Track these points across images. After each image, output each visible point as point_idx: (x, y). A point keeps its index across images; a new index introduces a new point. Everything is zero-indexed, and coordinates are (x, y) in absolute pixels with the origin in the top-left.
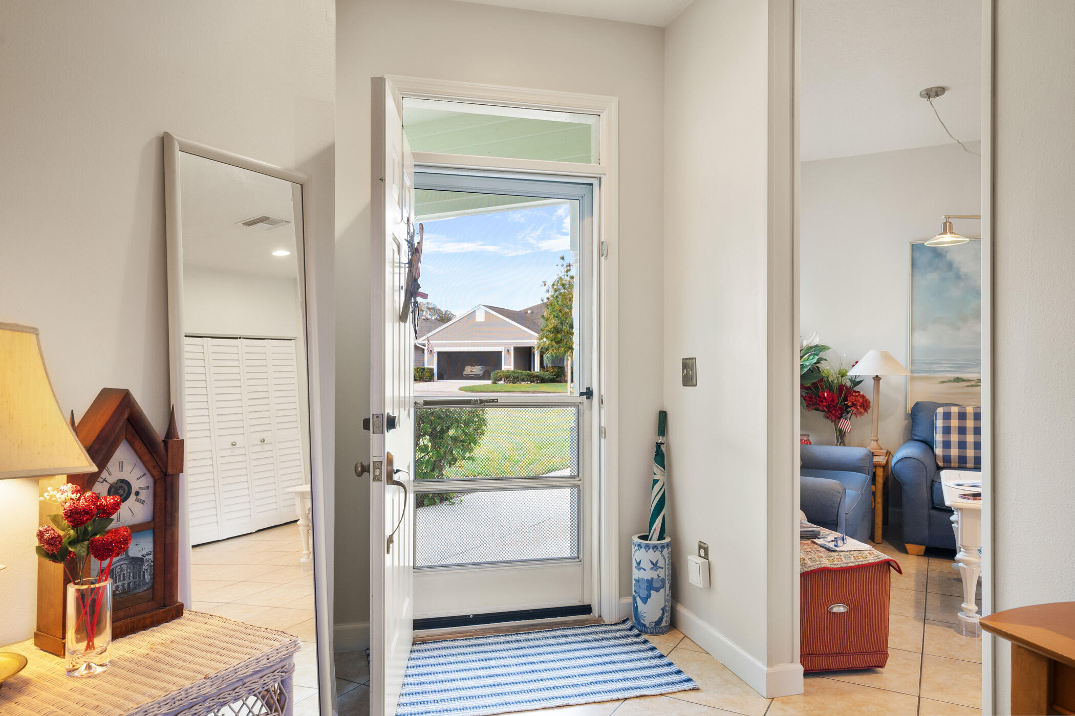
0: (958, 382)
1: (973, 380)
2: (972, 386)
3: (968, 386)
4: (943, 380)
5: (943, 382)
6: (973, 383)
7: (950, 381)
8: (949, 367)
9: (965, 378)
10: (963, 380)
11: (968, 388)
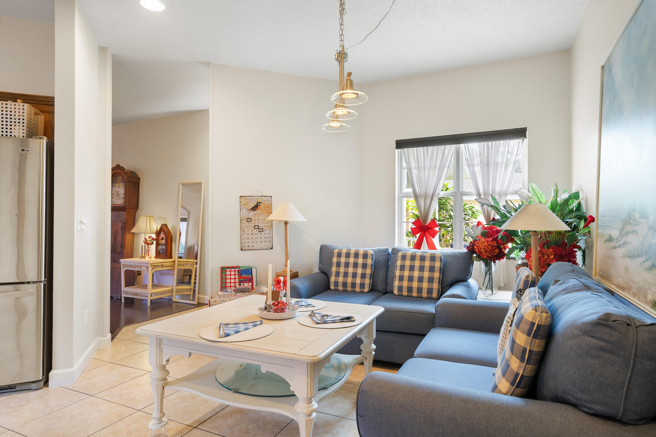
0: (610, 242)
1: (615, 240)
3: (613, 248)
6: (614, 243)
8: (608, 221)
9: (612, 237)
10: (611, 239)
11: (613, 250)
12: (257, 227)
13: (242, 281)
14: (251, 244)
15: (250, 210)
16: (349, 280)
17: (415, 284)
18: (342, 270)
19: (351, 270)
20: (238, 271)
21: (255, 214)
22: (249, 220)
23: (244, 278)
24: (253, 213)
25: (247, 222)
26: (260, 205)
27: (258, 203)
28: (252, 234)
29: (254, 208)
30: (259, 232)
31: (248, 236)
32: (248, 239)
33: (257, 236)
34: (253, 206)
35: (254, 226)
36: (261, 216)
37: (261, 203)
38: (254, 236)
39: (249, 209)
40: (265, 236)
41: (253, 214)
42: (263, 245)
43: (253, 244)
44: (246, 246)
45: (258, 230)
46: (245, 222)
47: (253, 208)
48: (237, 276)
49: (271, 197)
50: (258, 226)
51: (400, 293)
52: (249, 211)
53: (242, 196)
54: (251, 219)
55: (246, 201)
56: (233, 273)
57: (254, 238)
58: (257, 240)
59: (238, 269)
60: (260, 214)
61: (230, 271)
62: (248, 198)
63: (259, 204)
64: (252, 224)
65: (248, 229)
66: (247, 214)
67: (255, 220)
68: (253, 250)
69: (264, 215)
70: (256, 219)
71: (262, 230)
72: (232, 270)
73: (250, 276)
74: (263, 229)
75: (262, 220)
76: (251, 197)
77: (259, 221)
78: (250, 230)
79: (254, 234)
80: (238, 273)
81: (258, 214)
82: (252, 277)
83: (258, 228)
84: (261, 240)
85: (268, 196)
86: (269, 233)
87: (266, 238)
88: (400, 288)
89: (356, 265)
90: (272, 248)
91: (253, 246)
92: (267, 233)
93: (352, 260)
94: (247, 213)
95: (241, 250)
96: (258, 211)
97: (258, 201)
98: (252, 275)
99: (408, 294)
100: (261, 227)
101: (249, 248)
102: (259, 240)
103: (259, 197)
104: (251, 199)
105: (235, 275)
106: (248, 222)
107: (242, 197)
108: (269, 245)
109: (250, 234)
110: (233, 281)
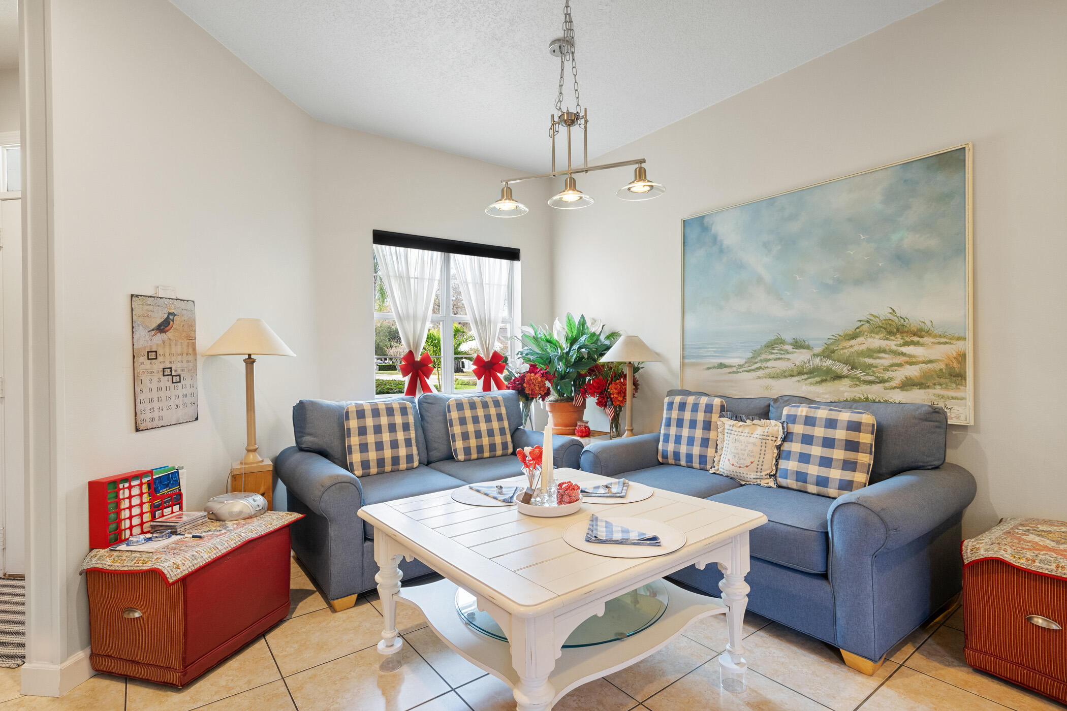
0: (721, 368)
1: (735, 366)
2: (734, 372)
3: (730, 373)
4: (709, 366)
5: (709, 368)
6: (734, 369)
7: (714, 367)
8: (714, 351)
9: (727, 364)
10: (726, 366)
11: (730, 375)
12: (168, 372)
13: (158, 506)
14: (156, 414)
15: (153, 330)
16: (388, 453)
17: (486, 441)
18: (371, 438)
19: (386, 437)
20: (149, 483)
21: (164, 342)
22: (152, 355)
23: (163, 497)
24: (160, 337)
25: (148, 359)
26: (173, 321)
27: (169, 314)
28: (159, 389)
29: (162, 327)
30: (173, 383)
31: (149, 396)
32: (151, 401)
33: (168, 393)
34: (159, 321)
35: (164, 369)
36: (176, 345)
37: (175, 315)
38: (162, 394)
39: (152, 328)
40: (185, 391)
41: (160, 342)
42: (180, 414)
43: (161, 413)
44: (148, 420)
45: (170, 377)
46: (143, 359)
47: (159, 326)
48: (146, 498)
49: (193, 302)
50: (171, 368)
51: (468, 457)
52: (153, 333)
53: (137, 296)
54: (156, 352)
55: (146, 307)
56: (136, 491)
57: (164, 398)
58: (169, 402)
59: (150, 478)
60: (174, 341)
61: (130, 488)
62: (150, 301)
63: (171, 317)
64: (158, 365)
65: (149, 378)
66: (145, 340)
67: (164, 355)
68: (162, 427)
69: (181, 343)
70: (167, 354)
71: (178, 377)
72: (133, 483)
73: (174, 490)
74: (180, 375)
75: (178, 354)
76: (156, 301)
77: (173, 359)
78: (155, 379)
79: (164, 389)
80: (149, 488)
81: (170, 340)
82: (180, 490)
83: (171, 375)
84: (177, 402)
85: (188, 301)
86: (192, 385)
87: (185, 396)
88: (467, 451)
89: (392, 428)
90: (197, 419)
91: (161, 418)
92: (188, 386)
93: (384, 420)
94: (147, 338)
95: (137, 430)
96: (170, 334)
97: (170, 311)
98: (180, 487)
99: (478, 456)
100: (176, 371)
101: (154, 424)
102: (172, 402)
103: (171, 301)
104: (155, 305)
105: (141, 494)
106: (149, 361)
107: (137, 298)
108: (190, 411)
109: (154, 390)
110: (136, 511)
